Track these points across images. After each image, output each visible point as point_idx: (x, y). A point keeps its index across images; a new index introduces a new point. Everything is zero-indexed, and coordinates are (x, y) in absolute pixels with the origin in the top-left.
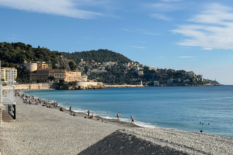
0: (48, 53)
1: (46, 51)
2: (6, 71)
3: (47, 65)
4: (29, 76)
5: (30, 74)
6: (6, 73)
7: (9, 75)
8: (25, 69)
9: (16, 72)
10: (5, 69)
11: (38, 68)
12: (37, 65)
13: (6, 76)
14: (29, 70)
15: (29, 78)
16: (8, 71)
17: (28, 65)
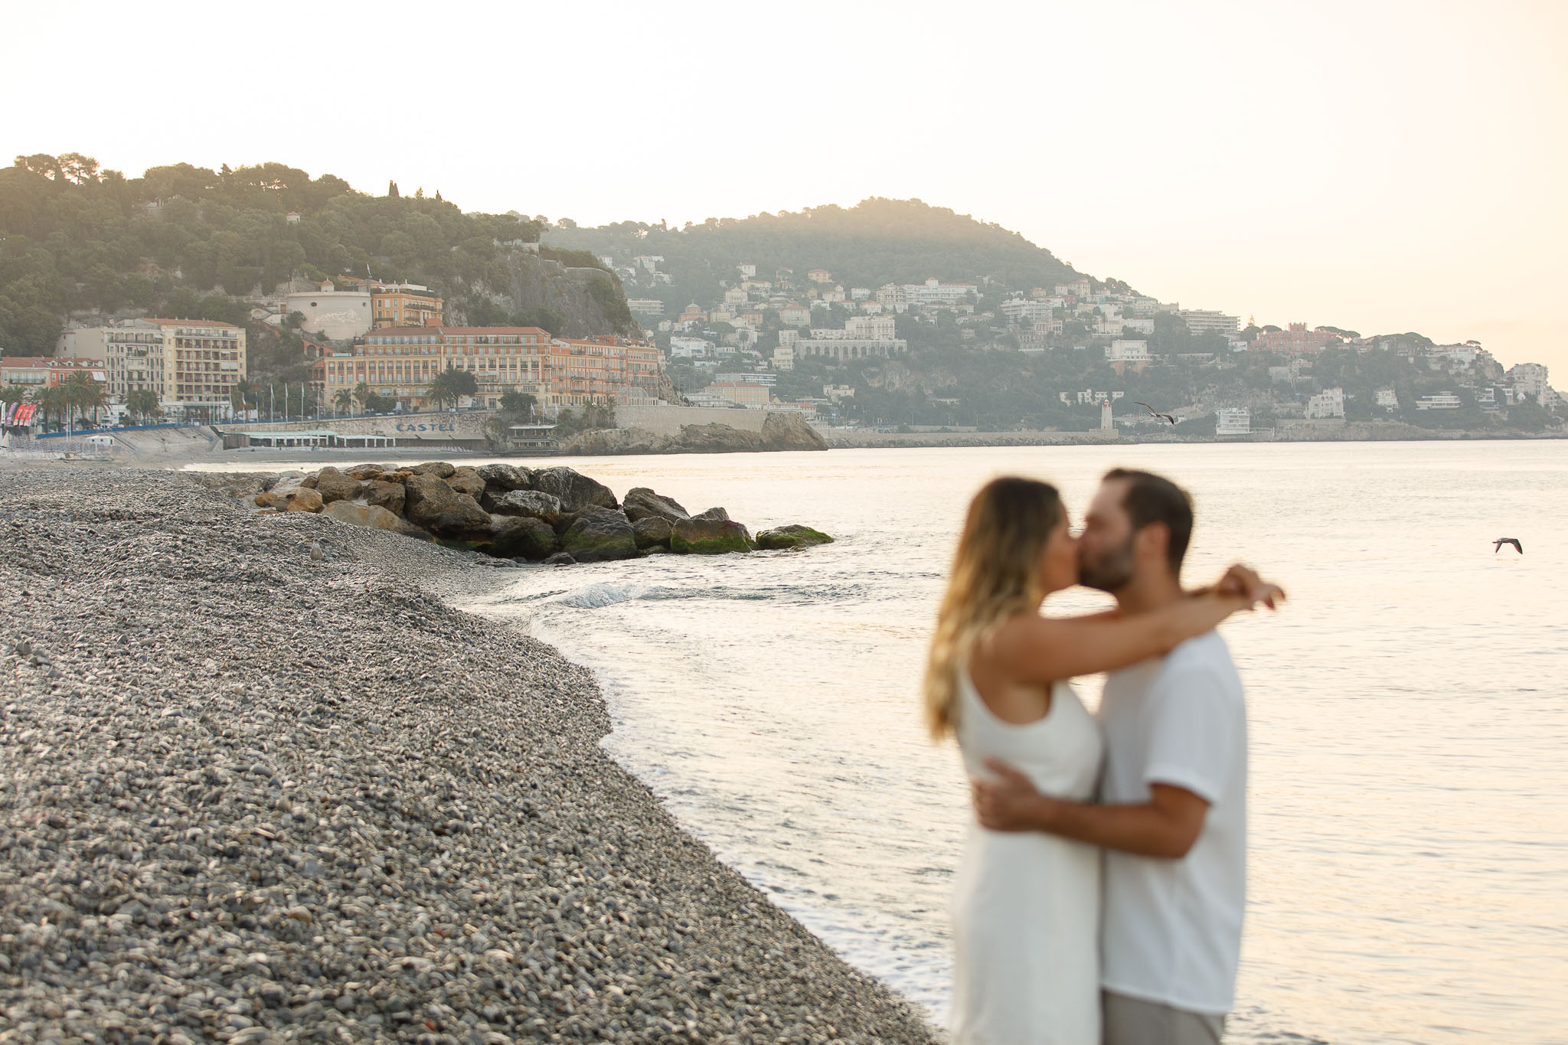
0: (446, 226)
1: (438, 217)
2: (179, 341)
3: (439, 306)
4: (323, 371)
5: (327, 360)
6: (179, 352)
7: (198, 369)
8: (296, 331)
9: (242, 349)
10: (169, 332)
11: (375, 321)
12: (369, 303)
13: (180, 376)
14: (321, 336)
15: (323, 385)
16: (188, 345)
17: (314, 304)
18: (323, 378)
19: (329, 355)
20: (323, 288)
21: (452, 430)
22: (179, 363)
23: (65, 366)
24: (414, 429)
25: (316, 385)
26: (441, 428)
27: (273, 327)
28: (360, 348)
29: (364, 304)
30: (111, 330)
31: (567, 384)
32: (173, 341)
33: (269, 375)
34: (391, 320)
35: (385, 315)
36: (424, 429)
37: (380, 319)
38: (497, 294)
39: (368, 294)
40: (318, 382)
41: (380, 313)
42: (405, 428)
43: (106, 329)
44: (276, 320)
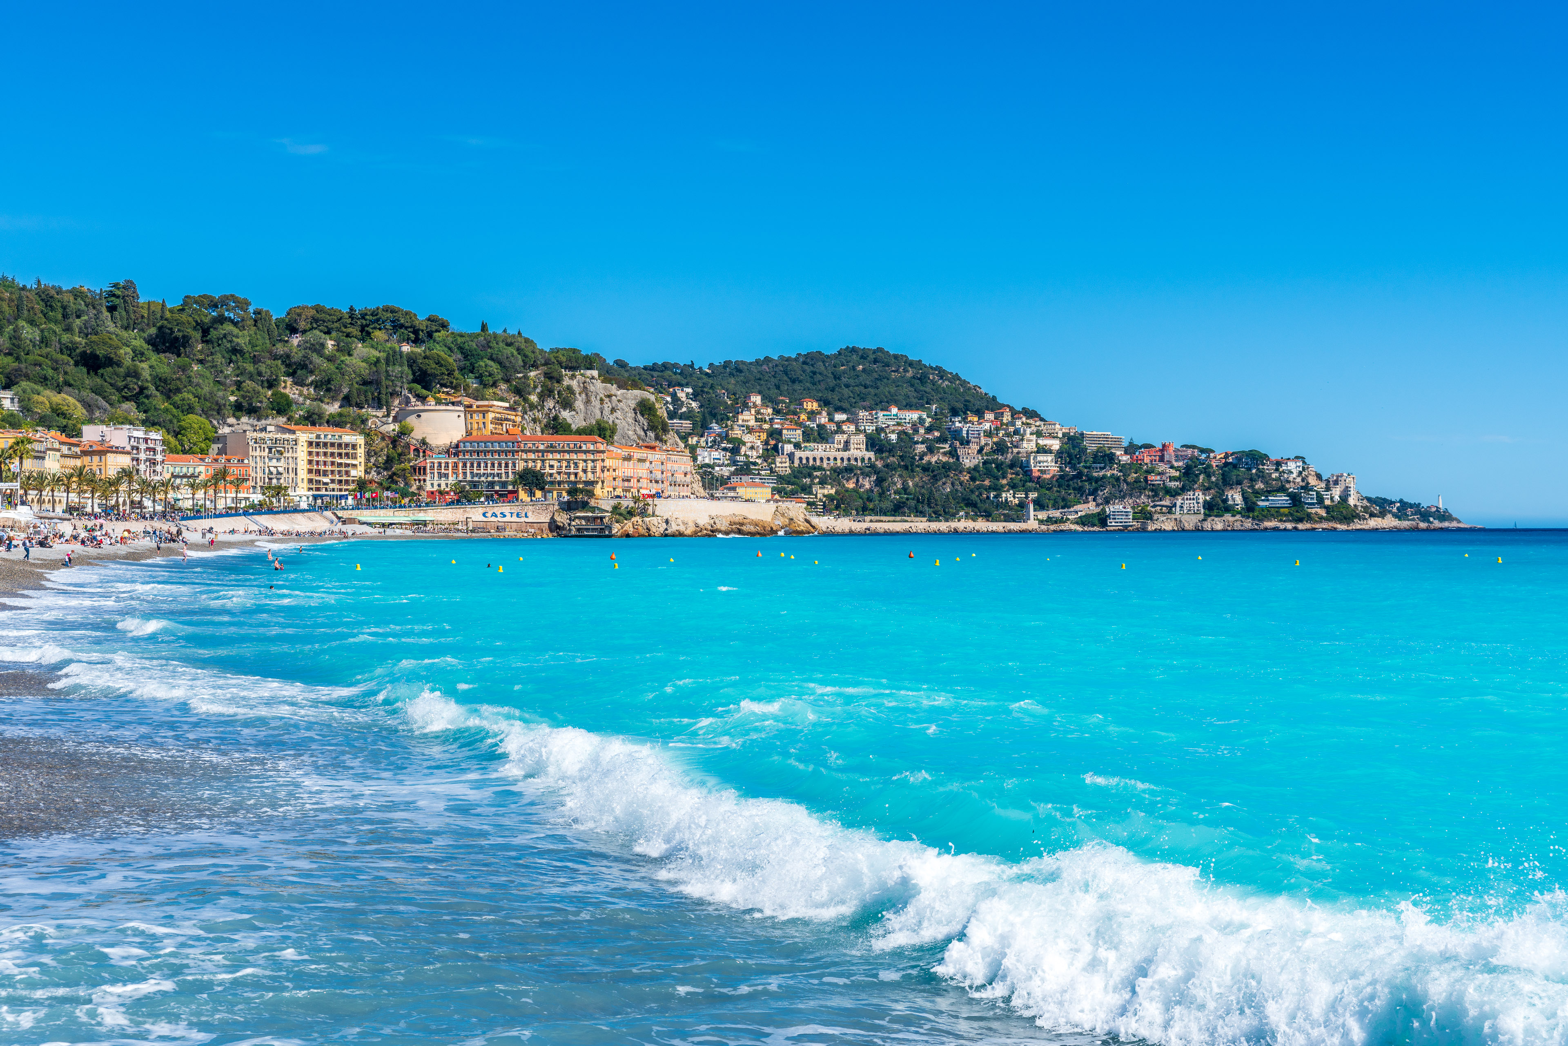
0: (526, 356)
1: (519, 350)
2: (310, 444)
4: (425, 469)
5: (428, 460)
6: (310, 452)
7: (325, 467)
8: (405, 439)
9: (361, 452)
10: (304, 436)
11: (467, 430)
12: (462, 416)
13: (310, 471)
14: (424, 442)
15: (425, 480)
16: (318, 447)
17: (420, 416)
18: (425, 474)
19: (430, 457)
20: (427, 403)
21: (526, 516)
22: (310, 461)
23: (218, 462)
24: (496, 516)
25: (419, 480)
26: (518, 515)
27: (386, 434)
28: (455, 451)
29: (459, 416)
30: (256, 434)
31: (619, 482)
32: (306, 444)
33: (383, 471)
34: (480, 430)
35: (475, 426)
36: (505, 516)
37: (471, 429)
38: (565, 409)
39: (462, 408)
40: (422, 478)
41: (471, 425)
42: (489, 515)
43: (251, 433)
44: (388, 428)
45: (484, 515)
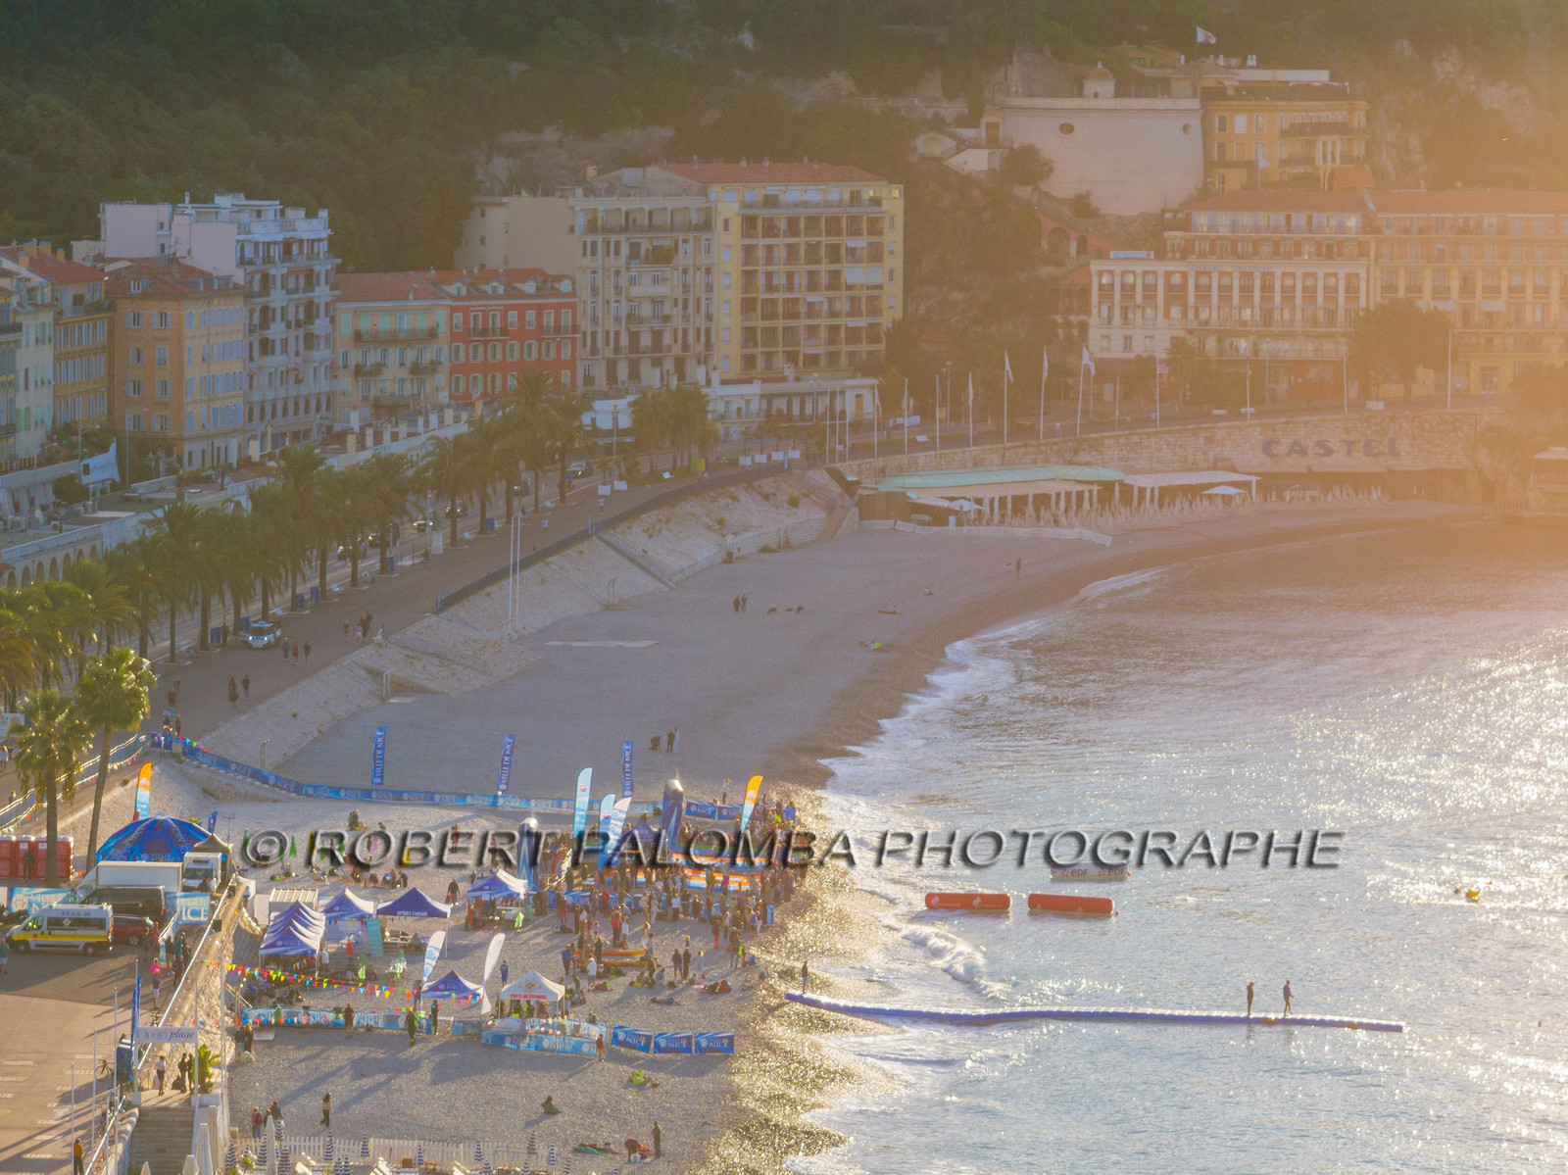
2: (749, 223)
3: (1359, 118)
4: (1085, 291)
5: (1095, 267)
6: (749, 250)
7: (790, 288)
8: (1022, 192)
9: (894, 238)
10: (728, 202)
11: (1209, 166)
12: (1196, 124)
13: (748, 305)
14: (1082, 206)
15: (1084, 327)
16: (770, 230)
17: (1067, 129)
18: (1086, 309)
19: (1102, 255)
20: (1090, 87)
21: (1394, 453)
22: (749, 277)
23: (483, 295)
24: (1304, 453)
25: (1068, 325)
26: (1368, 451)
27: (968, 181)
28: (1173, 236)
29: (1186, 128)
30: (592, 203)
32: (736, 225)
33: (957, 296)
34: (1250, 166)
35: (1232, 154)
36: (1329, 452)
37: (1223, 163)
39: (1196, 103)
40: (1073, 318)
41: (1222, 147)
42: (1282, 449)
43: (579, 201)
44: (976, 161)
45: (1267, 448)
